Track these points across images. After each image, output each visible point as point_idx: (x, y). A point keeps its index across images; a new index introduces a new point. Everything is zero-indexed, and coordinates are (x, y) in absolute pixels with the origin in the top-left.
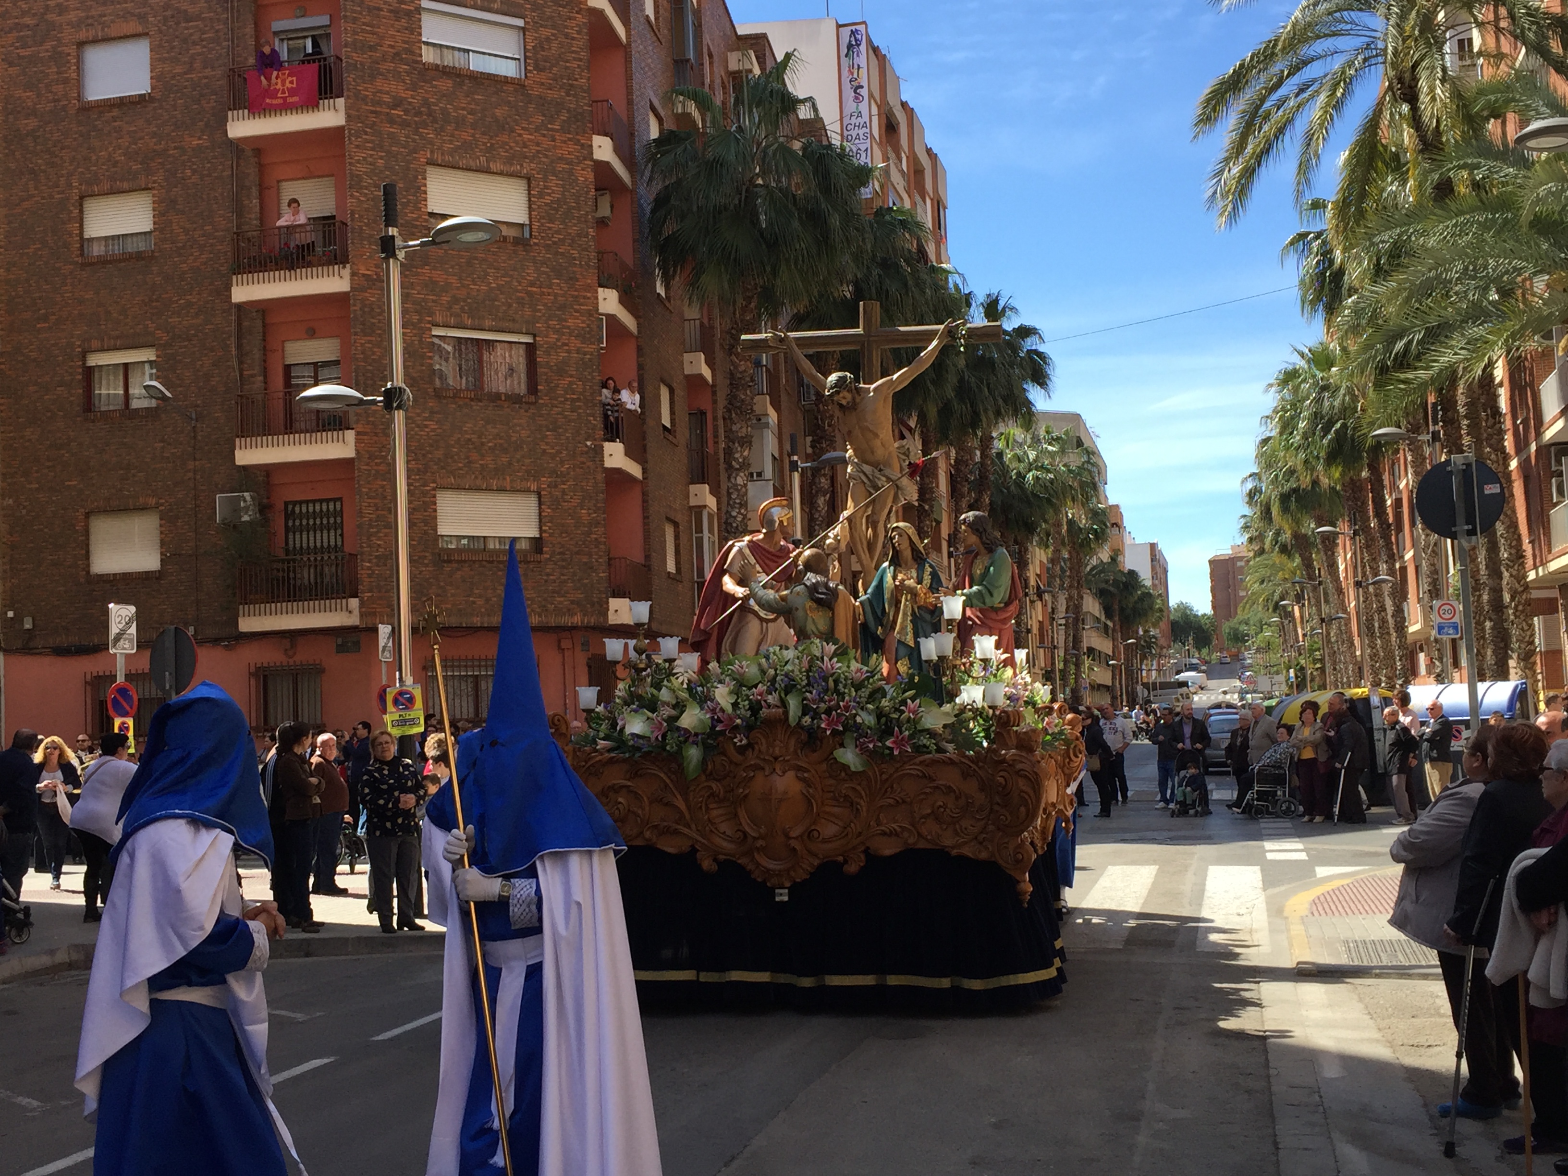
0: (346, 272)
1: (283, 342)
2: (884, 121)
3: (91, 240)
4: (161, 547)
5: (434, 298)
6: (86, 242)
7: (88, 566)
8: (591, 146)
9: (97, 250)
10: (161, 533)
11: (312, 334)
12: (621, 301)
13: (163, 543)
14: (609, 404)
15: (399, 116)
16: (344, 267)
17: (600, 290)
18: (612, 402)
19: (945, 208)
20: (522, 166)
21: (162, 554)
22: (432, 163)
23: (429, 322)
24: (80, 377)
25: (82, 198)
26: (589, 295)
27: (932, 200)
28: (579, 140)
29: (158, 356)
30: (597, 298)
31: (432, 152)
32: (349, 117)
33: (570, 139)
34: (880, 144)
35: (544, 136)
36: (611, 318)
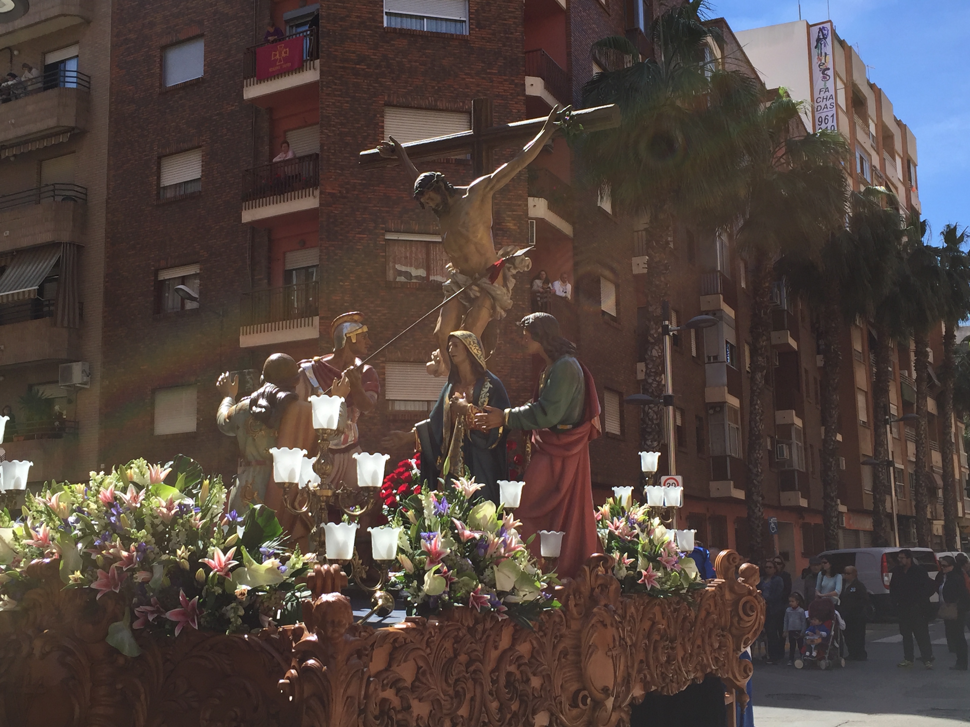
0: (317, 193)
1: (284, 253)
2: (851, 95)
3: (165, 188)
4: (197, 414)
5: (387, 209)
6: (160, 189)
7: (153, 429)
8: (524, 85)
9: (169, 194)
10: (198, 403)
11: (304, 245)
12: (550, 208)
13: (199, 411)
14: (539, 292)
15: (363, 69)
16: (316, 189)
17: (530, 199)
18: (541, 290)
19: (915, 166)
20: (464, 103)
21: (197, 419)
22: (389, 105)
23: (383, 228)
24: (153, 288)
25: (160, 158)
26: (520, 203)
27: (902, 159)
28: (513, 80)
29: (201, 270)
30: (527, 205)
31: (389, 96)
32: (322, 73)
33: (505, 80)
34: (847, 113)
35: (483, 78)
36: (541, 222)
